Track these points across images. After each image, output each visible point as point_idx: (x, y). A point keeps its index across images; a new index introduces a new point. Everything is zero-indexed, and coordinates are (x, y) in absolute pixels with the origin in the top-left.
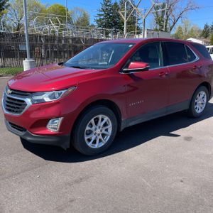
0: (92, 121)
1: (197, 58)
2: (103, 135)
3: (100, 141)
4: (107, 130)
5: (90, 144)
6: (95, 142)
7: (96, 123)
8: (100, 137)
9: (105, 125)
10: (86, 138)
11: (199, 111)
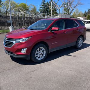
0: (38, 49)
1: (79, 26)
2: (42, 55)
3: (41, 57)
4: (44, 53)
5: (37, 58)
6: (39, 58)
7: (40, 50)
8: (41, 56)
9: (43, 51)
10: (36, 56)
11: (80, 46)
